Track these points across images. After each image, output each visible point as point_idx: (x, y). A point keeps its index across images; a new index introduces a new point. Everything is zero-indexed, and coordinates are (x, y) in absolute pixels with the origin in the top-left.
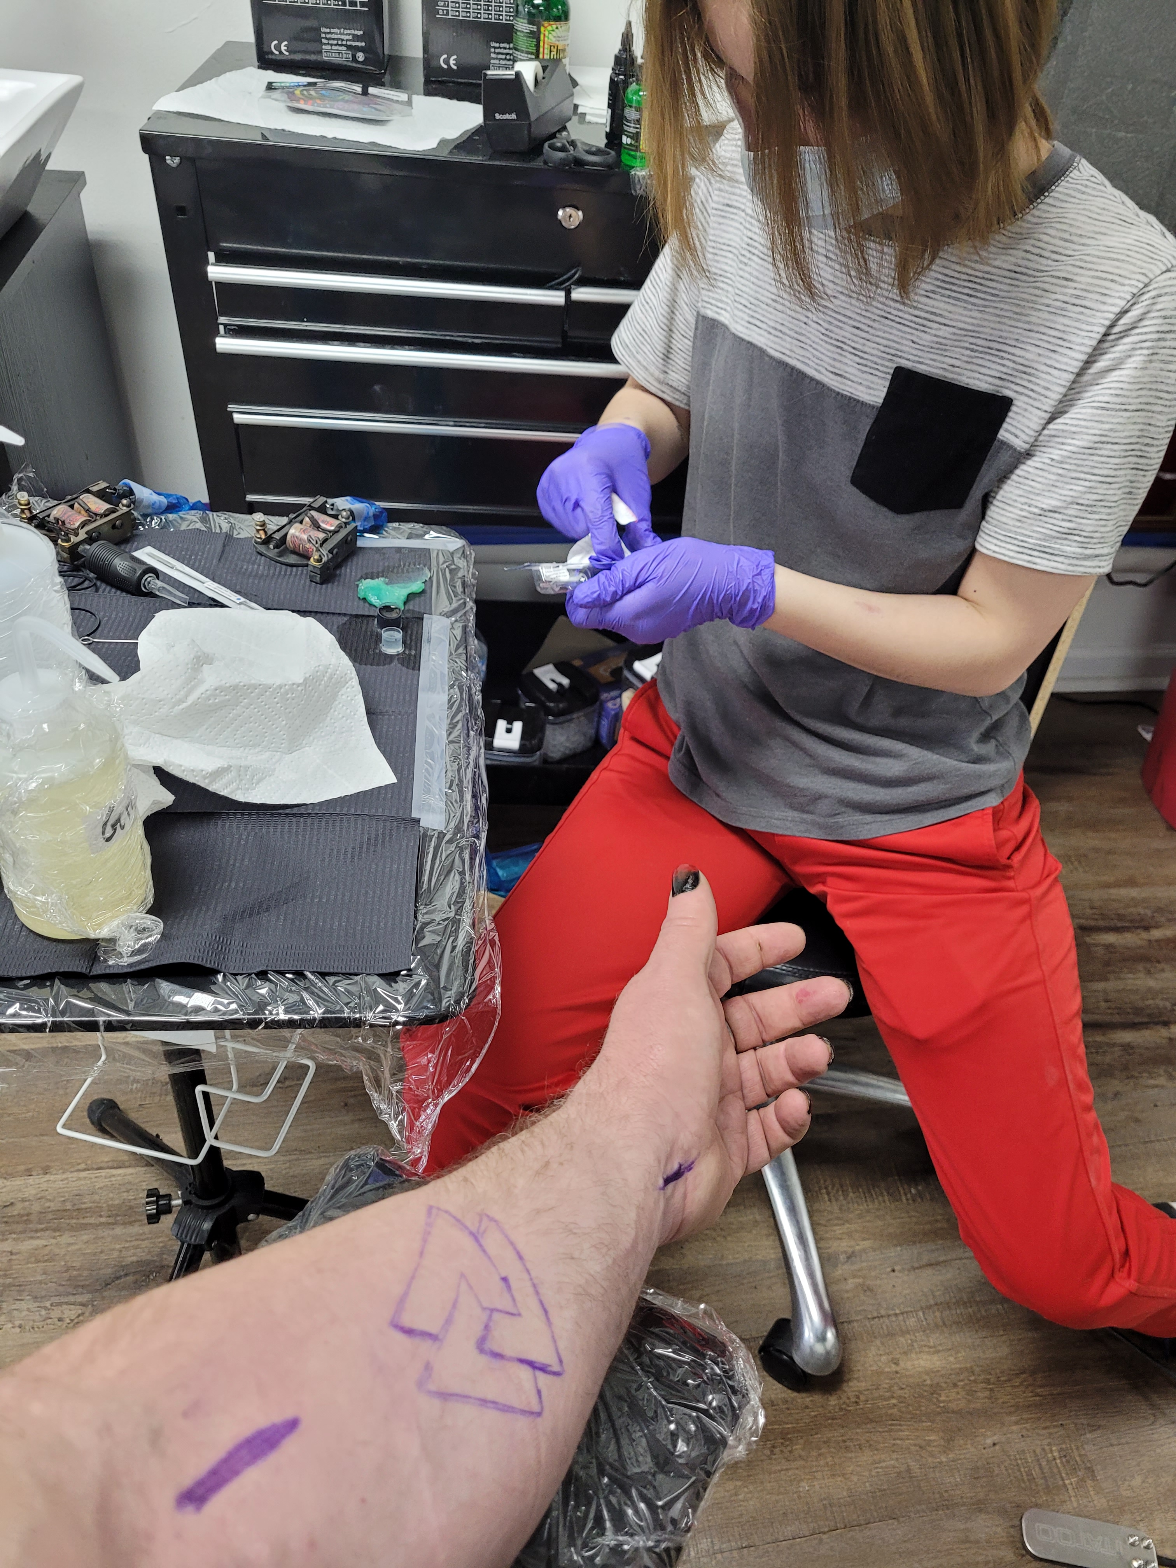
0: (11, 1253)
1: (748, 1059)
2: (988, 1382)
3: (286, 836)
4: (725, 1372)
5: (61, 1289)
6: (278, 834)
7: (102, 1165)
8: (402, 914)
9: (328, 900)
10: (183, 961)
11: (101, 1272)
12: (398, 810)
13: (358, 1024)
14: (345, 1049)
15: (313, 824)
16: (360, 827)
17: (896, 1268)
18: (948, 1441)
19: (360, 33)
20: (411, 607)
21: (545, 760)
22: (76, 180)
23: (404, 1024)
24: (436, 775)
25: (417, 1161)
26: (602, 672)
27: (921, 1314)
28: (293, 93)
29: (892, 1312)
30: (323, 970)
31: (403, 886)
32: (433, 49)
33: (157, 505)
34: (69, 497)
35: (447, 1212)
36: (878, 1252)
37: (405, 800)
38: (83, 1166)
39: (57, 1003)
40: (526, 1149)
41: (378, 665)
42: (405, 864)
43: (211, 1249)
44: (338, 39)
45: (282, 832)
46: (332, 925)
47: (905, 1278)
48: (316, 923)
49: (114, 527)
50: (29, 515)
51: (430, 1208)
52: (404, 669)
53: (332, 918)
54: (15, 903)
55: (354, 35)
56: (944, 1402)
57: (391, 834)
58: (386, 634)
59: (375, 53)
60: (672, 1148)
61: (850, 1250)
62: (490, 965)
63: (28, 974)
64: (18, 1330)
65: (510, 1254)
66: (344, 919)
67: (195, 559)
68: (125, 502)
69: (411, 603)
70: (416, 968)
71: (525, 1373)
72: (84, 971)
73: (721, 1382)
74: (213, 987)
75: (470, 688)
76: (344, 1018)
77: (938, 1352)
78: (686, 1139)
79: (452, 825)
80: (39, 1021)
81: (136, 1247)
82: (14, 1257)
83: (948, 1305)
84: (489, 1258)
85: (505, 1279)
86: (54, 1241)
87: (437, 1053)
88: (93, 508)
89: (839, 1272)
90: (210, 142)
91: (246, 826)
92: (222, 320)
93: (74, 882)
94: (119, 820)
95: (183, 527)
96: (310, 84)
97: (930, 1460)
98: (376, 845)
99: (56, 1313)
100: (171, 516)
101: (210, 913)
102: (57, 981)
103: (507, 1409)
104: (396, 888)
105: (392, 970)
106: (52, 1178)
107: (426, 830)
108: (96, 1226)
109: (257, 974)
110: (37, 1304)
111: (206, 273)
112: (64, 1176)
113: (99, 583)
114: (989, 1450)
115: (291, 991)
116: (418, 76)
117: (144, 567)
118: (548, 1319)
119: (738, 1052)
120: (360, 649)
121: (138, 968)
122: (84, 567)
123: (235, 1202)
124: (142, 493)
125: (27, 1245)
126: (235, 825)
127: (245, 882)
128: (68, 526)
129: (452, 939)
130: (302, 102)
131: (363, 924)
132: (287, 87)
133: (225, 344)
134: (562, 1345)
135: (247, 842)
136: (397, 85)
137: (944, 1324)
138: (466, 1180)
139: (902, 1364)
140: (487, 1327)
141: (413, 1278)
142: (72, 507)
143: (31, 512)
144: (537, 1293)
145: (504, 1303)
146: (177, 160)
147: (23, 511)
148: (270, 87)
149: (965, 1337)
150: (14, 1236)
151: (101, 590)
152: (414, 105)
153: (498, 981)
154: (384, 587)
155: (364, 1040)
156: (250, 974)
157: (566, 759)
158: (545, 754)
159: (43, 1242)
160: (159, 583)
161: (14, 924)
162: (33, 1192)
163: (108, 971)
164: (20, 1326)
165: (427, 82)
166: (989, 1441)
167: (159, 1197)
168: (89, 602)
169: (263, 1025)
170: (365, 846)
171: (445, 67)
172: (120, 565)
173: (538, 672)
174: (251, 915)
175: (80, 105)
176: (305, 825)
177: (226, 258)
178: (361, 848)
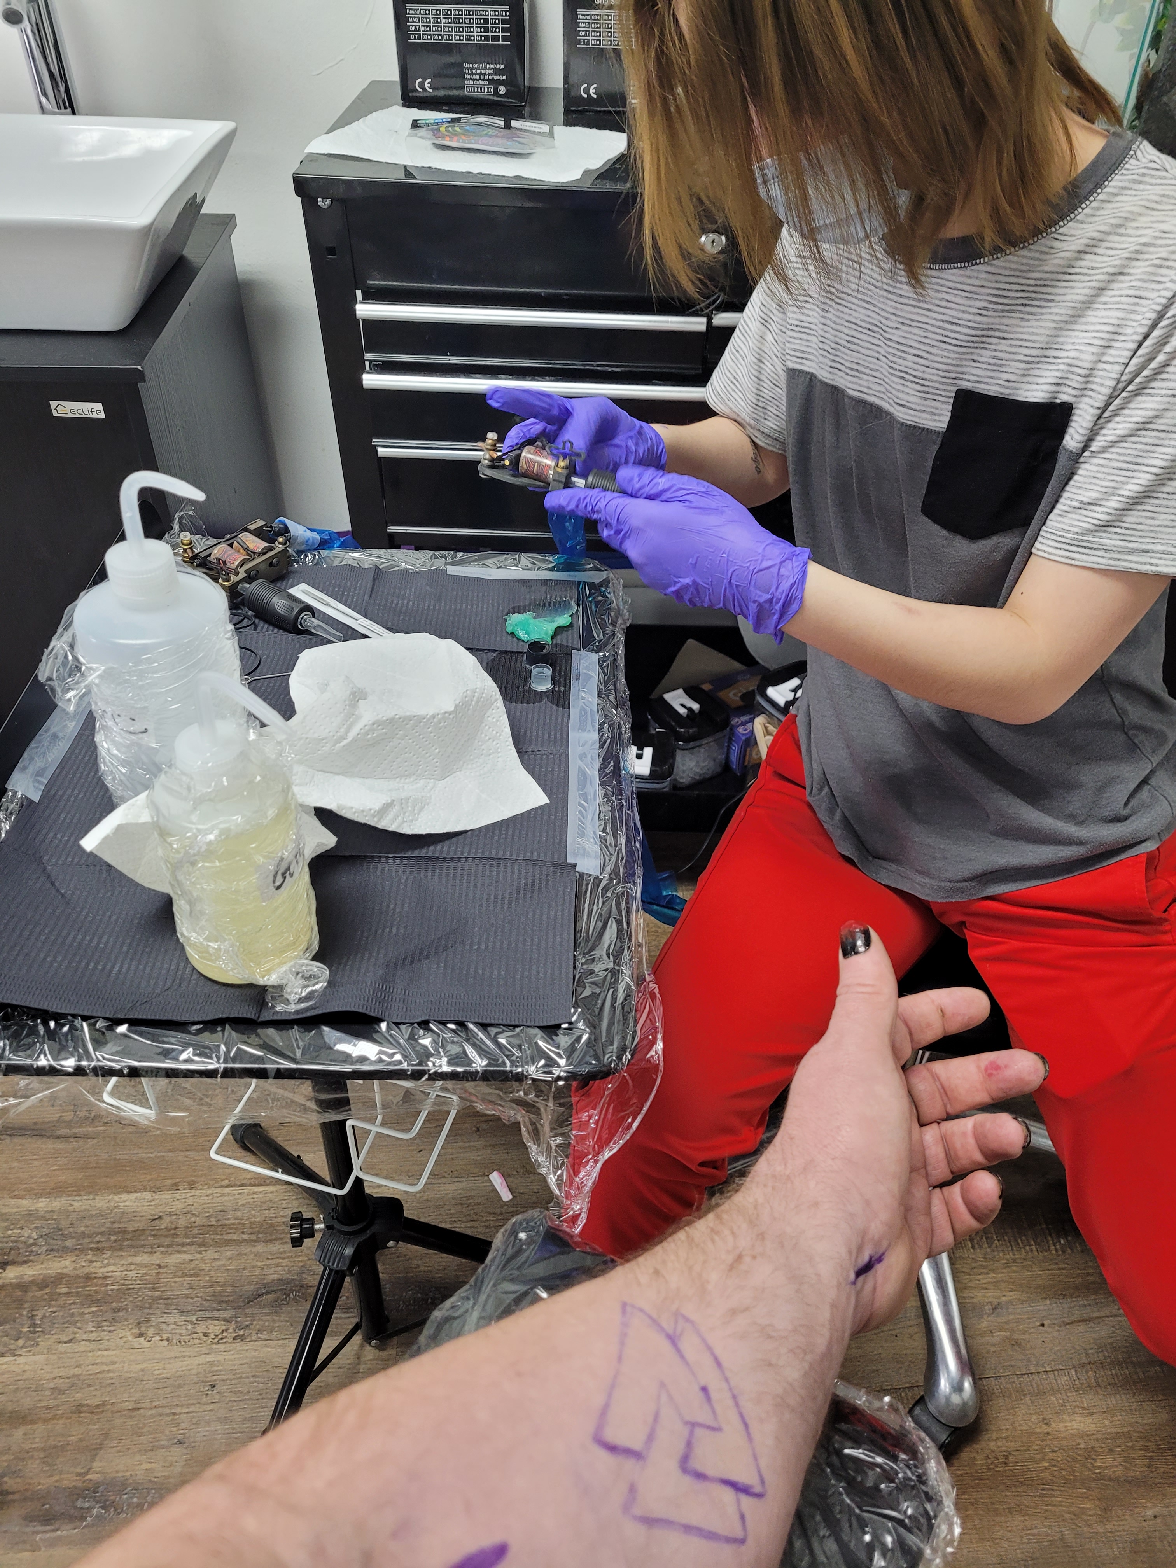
0: (159, 1266)
1: (931, 1134)
2: (1146, 1449)
3: (444, 880)
4: (919, 1476)
5: (206, 1304)
6: (436, 878)
7: (245, 1182)
8: (560, 964)
9: (487, 947)
10: (348, 1009)
11: (244, 1288)
12: (553, 854)
13: (520, 1078)
14: (505, 1101)
15: (470, 869)
16: (517, 872)
17: (1046, 1323)
18: (1105, 1510)
19: (502, 66)
20: (559, 642)
21: (675, 787)
22: (227, 222)
23: (565, 1079)
24: (590, 818)
25: (575, 1218)
26: (732, 696)
27: (1073, 1372)
28: (438, 130)
29: (1041, 1369)
30: (485, 1021)
31: (561, 935)
32: (573, 79)
33: (310, 542)
34: (228, 536)
35: (641, 1310)
36: (1026, 1305)
37: (560, 843)
38: (226, 1182)
39: (228, 1051)
40: (716, 1238)
41: (528, 703)
42: (563, 911)
43: (352, 1275)
44: (480, 74)
45: (440, 877)
46: (491, 974)
47: (1056, 1334)
48: (476, 971)
49: (271, 565)
50: (191, 555)
51: (624, 1305)
52: (554, 707)
53: (491, 967)
54: (187, 948)
55: (496, 69)
56: (1099, 1467)
57: (548, 881)
58: (535, 671)
59: (517, 86)
60: (863, 1238)
61: (995, 1301)
62: (650, 1018)
63: (200, 1019)
64: (166, 1343)
65: (708, 1361)
66: (503, 968)
67: (348, 595)
68: (281, 539)
69: (559, 637)
70: (577, 1021)
71: (728, 1495)
72: (253, 1017)
73: (913, 1487)
74: (375, 1036)
75: (620, 726)
76: (505, 1072)
77: (1093, 1413)
78: (877, 1228)
79: (608, 869)
80: (211, 1067)
81: (278, 1265)
82: (162, 1270)
83: (1102, 1365)
84: (687, 1364)
85: (704, 1389)
86: (198, 1256)
87: (598, 1109)
88: (251, 546)
89: (985, 1324)
90: (361, 183)
91: (404, 872)
92: (369, 356)
93: (246, 930)
94: (288, 869)
95: (336, 563)
96: (453, 120)
97: (1086, 1529)
98: (533, 891)
99: (201, 1328)
100: (325, 553)
101: (373, 960)
102: (227, 1026)
103: (711, 1536)
104: (554, 936)
105: (553, 1023)
106: (197, 1193)
107: (582, 875)
108: (239, 1243)
109: (419, 1024)
110: (183, 1318)
111: (354, 311)
112: (209, 1192)
113: (257, 621)
114: (1151, 1523)
115: (453, 1042)
116: (557, 106)
117: (302, 605)
118: (749, 1434)
119: (922, 1125)
120: (510, 686)
121: (304, 1015)
122: (244, 605)
123: (376, 1228)
124: (297, 530)
125: (174, 1259)
126: (394, 869)
127: (406, 927)
128: (229, 565)
129: (611, 990)
130: (447, 138)
131: (522, 973)
132: (432, 124)
133: (371, 380)
134: (763, 1463)
135: (406, 886)
136: (536, 116)
137: (1098, 1385)
138: (657, 1272)
139: (1053, 1425)
140: (689, 1444)
141: (613, 1386)
142: (231, 545)
143: (193, 552)
144: (737, 1404)
145: (703, 1415)
146: (328, 202)
147: (185, 550)
148: (415, 125)
149: (1121, 1400)
150: (162, 1249)
151: (259, 628)
152: (555, 135)
153: (660, 1036)
154: (532, 621)
155: (526, 1094)
156: (413, 1024)
157: (697, 784)
158: (675, 780)
159: (187, 1257)
160: (315, 622)
161: (185, 967)
162: (180, 1206)
163: (276, 1018)
164: (168, 1340)
165: (567, 112)
166: (1150, 1513)
167: (303, 1220)
168: (248, 640)
169: (426, 1076)
170: (522, 892)
171: (585, 96)
172: (279, 604)
173: (667, 697)
174: (412, 962)
175: (233, 150)
176: (463, 870)
177: (375, 295)
178: (518, 893)
